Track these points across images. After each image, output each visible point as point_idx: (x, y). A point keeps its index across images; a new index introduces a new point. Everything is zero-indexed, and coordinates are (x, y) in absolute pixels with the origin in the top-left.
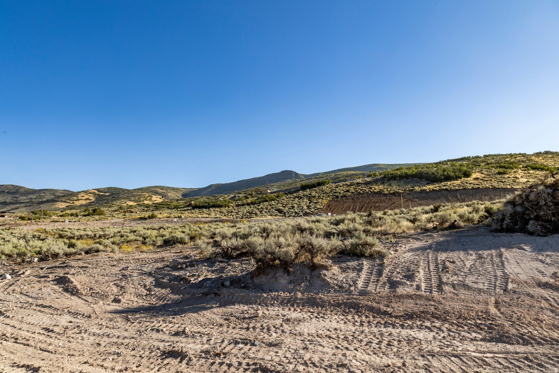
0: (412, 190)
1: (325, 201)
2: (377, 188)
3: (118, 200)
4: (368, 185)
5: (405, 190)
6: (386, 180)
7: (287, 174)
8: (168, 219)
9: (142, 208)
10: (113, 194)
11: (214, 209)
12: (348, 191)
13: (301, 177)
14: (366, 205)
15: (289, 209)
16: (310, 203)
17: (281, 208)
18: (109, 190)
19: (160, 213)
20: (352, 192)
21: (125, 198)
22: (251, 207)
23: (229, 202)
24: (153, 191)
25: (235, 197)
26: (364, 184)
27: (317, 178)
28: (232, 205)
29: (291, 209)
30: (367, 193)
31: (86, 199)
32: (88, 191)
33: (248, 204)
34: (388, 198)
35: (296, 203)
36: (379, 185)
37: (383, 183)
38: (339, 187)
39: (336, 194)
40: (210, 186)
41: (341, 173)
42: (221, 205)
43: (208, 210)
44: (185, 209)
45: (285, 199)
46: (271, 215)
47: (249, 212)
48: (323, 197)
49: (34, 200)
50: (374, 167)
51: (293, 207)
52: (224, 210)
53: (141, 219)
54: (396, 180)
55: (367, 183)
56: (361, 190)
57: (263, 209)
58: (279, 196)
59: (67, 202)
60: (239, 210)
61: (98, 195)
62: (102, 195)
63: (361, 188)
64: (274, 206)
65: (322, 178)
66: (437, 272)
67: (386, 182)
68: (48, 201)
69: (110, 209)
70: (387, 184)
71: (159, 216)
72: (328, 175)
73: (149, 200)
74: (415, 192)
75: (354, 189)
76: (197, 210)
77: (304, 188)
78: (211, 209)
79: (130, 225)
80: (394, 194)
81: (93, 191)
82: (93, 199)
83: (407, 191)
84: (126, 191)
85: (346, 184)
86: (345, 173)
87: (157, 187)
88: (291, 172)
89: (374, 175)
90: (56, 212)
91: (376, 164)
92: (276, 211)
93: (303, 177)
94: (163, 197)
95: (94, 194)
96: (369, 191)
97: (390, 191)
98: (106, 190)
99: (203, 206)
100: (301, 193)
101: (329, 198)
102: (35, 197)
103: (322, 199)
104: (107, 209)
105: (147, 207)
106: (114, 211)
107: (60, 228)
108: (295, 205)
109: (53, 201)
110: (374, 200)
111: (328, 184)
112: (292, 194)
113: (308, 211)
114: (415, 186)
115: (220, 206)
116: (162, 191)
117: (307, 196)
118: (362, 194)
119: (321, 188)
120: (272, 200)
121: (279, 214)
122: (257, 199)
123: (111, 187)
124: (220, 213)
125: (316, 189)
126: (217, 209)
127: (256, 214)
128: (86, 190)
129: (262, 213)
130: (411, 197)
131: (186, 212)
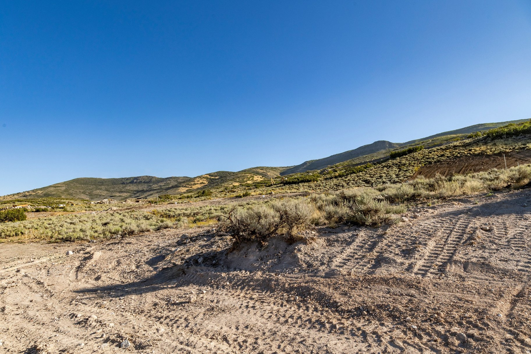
0: (524, 148)
1: (416, 168)
2: (477, 150)
3: (226, 182)
4: (468, 148)
5: (514, 149)
6: (490, 139)
7: (380, 145)
8: (259, 195)
9: (244, 187)
10: (222, 177)
11: (303, 184)
12: (442, 156)
13: (395, 146)
14: (463, 169)
15: (377, 179)
16: (399, 171)
17: (369, 178)
18: (218, 173)
19: (255, 191)
20: (448, 157)
21: (231, 180)
22: (338, 180)
23: (318, 177)
24: (254, 171)
25: (324, 171)
26: (463, 146)
27: (412, 146)
28: (320, 179)
29: (379, 179)
30: (466, 156)
31: (201, 183)
32: (202, 176)
33: (336, 177)
34: (492, 159)
35: (385, 173)
36: (480, 146)
37: (486, 143)
38: (433, 153)
39: (429, 160)
40: (305, 163)
41: (439, 137)
42: (309, 179)
43: (297, 185)
44: (278, 185)
45: (373, 169)
46: (358, 186)
47: (336, 185)
48: (414, 164)
49: (163, 187)
50: (480, 128)
51: (381, 177)
52: (312, 184)
53: (237, 197)
54: (502, 139)
55: (465, 146)
56: (459, 153)
57: (350, 181)
58: (367, 167)
59: (187, 187)
60: (327, 183)
61: (210, 179)
62: (213, 179)
63: (459, 152)
64: (361, 177)
65: (418, 144)
66: (457, 244)
67: (489, 141)
68: (173, 187)
69: (218, 190)
70: (490, 144)
71: (253, 194)
72: (425, 141)
73: (251, 180)
74: (527, 149)
75: (450, 153)
76: (287, 186)
77: (393, 156)
78: (301, 184)
79: (226, 203)
80: (500, 154)
81: (206, 176)
82: (206, 183)
83: (517, 149)
84: (232, 174)
85: (441, 148)
86: (444, 137)
87: (257, 168)
88: (384, 142)
89: (476, 136)
90: (177, 196)
91: (482, 124)
92: (363, 182)
93: (397, 146)
94: (263, 177)
95: (207, 178)
96: (468, 153)
97: (494, 151)
98: (216, 174)
99: (293, 182)
100: (390, 162)
101: (420, 165)
102: (164, 184)
103: (413, 166)
104: (215, 190)
105: (248, 186)
106: (221, 192)
107: (168, 208)
108: (384, 175)
109: (177, 187)
110: (474, 162)
111: (421, 150)
112: (381, 163)
113: (397, 180)
114: (528, 143)
115: (308, 181)
116: (263, 171)
117: (397, 164)
118: (459, 157)
119: (412, 155)
120: (360, 171)
121: (366, 185)
122: (345, 172)
123: (220, 172)
124: (309, 187)
125: (407, 156)
126: (306, 184)
127: (343, 186)
128: (200, 175)
129: (349, 185)
130: (522, 156)
131: (277, 189)
